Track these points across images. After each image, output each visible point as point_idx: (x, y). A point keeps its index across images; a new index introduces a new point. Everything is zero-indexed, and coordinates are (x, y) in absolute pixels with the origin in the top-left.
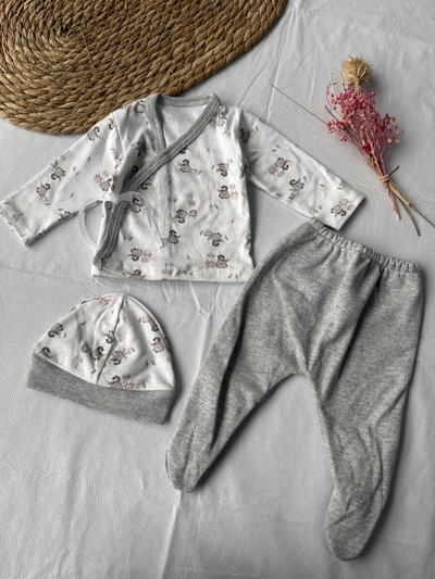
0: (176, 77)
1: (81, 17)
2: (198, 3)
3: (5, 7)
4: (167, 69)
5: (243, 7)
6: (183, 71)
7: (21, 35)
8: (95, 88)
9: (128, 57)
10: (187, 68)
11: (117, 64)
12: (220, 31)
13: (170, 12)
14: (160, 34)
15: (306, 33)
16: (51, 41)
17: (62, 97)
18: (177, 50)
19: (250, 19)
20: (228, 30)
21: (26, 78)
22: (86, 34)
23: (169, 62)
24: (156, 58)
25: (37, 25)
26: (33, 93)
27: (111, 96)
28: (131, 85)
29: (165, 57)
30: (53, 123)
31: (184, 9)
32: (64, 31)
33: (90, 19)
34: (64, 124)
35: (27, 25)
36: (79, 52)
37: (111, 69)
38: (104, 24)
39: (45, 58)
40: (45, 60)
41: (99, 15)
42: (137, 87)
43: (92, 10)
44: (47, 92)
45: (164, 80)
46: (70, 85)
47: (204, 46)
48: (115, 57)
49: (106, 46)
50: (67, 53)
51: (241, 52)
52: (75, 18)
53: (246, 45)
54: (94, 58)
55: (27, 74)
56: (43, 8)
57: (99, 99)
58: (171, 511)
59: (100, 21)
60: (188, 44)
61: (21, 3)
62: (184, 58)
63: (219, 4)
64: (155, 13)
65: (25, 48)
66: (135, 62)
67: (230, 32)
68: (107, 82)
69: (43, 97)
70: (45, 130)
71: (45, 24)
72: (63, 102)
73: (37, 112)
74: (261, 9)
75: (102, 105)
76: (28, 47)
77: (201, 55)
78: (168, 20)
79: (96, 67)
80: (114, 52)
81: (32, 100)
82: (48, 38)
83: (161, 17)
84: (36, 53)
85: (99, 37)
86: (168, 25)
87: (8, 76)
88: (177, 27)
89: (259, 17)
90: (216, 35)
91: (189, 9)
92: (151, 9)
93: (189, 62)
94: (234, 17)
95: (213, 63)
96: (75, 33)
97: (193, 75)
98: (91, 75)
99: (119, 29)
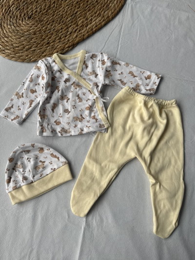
0: (80, 34)
1: (36, 12)
2: (87, 2)
3: (2, 10)
4: (76, 31)
5: (107, 2)
6: (83, 31)
7: (10, 21)
8: (44, 41)
9: (58, 27)
10: (85, 29)
11: (54, 30)
12: (98, 13)
13: (75, 7)
14: (72, 16)
15: (135, 11)
16: (24, 23)
17: (30, 46)
18: (80, 22)
19: (111, 7)
21: (14, 39)
22: (39, 18)
23: (77, 28)
24: (71, 26)
25: (17, 17)
26: (17, 45)
27: (52, 44)
28: (60, 38)
29: (75, 26)
30: (27, 57)
31: (81, 5)
32: (29, 18)
33: (40, 12)
34: (32, 58)
35: (13, 17)
36: (36, 26)
37: (51, 32)
38: (47, 13)
39: (22, 30)
41: (44, 10)
42: (63, 39)
43: (41, 8)
44: (23, 44)
45: (75, 35)
46: (33, 41)
47: (91, 20)
48: (52, 27)
49: (48, 23)
50: (31, 27)
51: (108, 21)
52: (34, 12)
53: (110, 18)
54: (43, 28)
55: (14, 37)
56: (19, 9)
57: (47, 46)
58: (81, 228)
59: (45, 12)
60: (84, 19)
61: (10, 8)
62: (83, 25)
63: (97, 2)
64: (69, 8)
65: (12, 27)
66: (62, 29)
67: (102, 13)
68: (50, 38)
69: (22, 46)
70: (23, 61)
71: (20, 16)
72: (31, 48)
73: (19, 53)
74: (115, 2)
75: (48, 48)
76: (14, 26)
77: (91, 23)
78: (75, 10)
79: (44, 32)
80: (52, 25)
81: (17, 48)
82: (22, 21)
83: (71, 9)
84: (17, 28)
85: (45, 19)
86: (75, 12)
87: (6, 39)
88: (79, 13)
89: (115, 6)
90: (97, 15)
91: (83, 5)
92: (67, 6)
93: (85, 27)
94: (104, 6)
95: (96, 26)
96: (34, 18)
97: (88, 32)
98: (42, 36)
99: (53, 15)
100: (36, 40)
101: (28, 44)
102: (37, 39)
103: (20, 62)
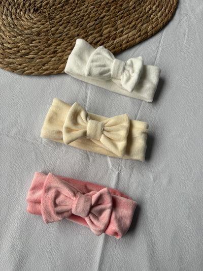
1: (47, 4)
4: (98, 42)
5: (148, 12)
7: (7, 10)
8: (50, 48)
9: (74, 32)
10: (111, 43)
11: (67, 35)
12: (133, 23)
13: (103, 8)
14: (96, 20)
16: (26, 16)
17: (28, 51)
18: (105, 31)
19: (152, 19)
20: (138, 23)
22: (49, 14)
23: (100, 38)
24: (91, 34)
25: (19, 5)
26: (9, 46)
27: (60, 54)
29: (97, 35)
30: (19, 67)
31: (112, 8)
32: (35, 11)
33: (53, 5)
34: (26, 68)
35: (12, 4)
36: (43, 24)
37: (62, 37)
38: (62, 10)
39: (21, 25)
40: (21, 26)
41: (59, 4)
44: (18, 47)
46: (34, 44)
47: (122, 31)
48: (65, 30)
49: (61, 23)
50: (35, 24)
51: (146, 38)
52: (43, 4)
53: (149, 34)
54: (53, 29)
55: (8, 34)
57: (52, 55)
59: (59, 7)
60: (113, 29)
62: (109, 37)
63: (134, 8)
64: (94, 8)
65: (9, 18)
67: (139, 25)
68: (59, 45)
69: (16, 49)
70: (13, 70)
71: (24, 5)
72: (28, 54)
73: (10, 58)
74: (159, 14)
75: (53, 59)
76: (11, 17)
77: (120, 36)
78: (102, 13)
80: (65, 28)
81: (7, 50)
82: (25, 13)
83: (97, 11)
84: (16, 22)
85: (57, 17)
86: (101, 16)
88: (107, 18)
89: (157, 19)
90: (131, 26)
91: (115, 8)
92: (92, 5)
93: (112, 40)
94: (142, 17)
95: (127, 42)
96: (42, 12)
97: (114, 48)
98: (49, 40)
99: (70, 14)
100: (38, 44)
101: (26, 47)
102: (40, 42)
103: (8, 71)
